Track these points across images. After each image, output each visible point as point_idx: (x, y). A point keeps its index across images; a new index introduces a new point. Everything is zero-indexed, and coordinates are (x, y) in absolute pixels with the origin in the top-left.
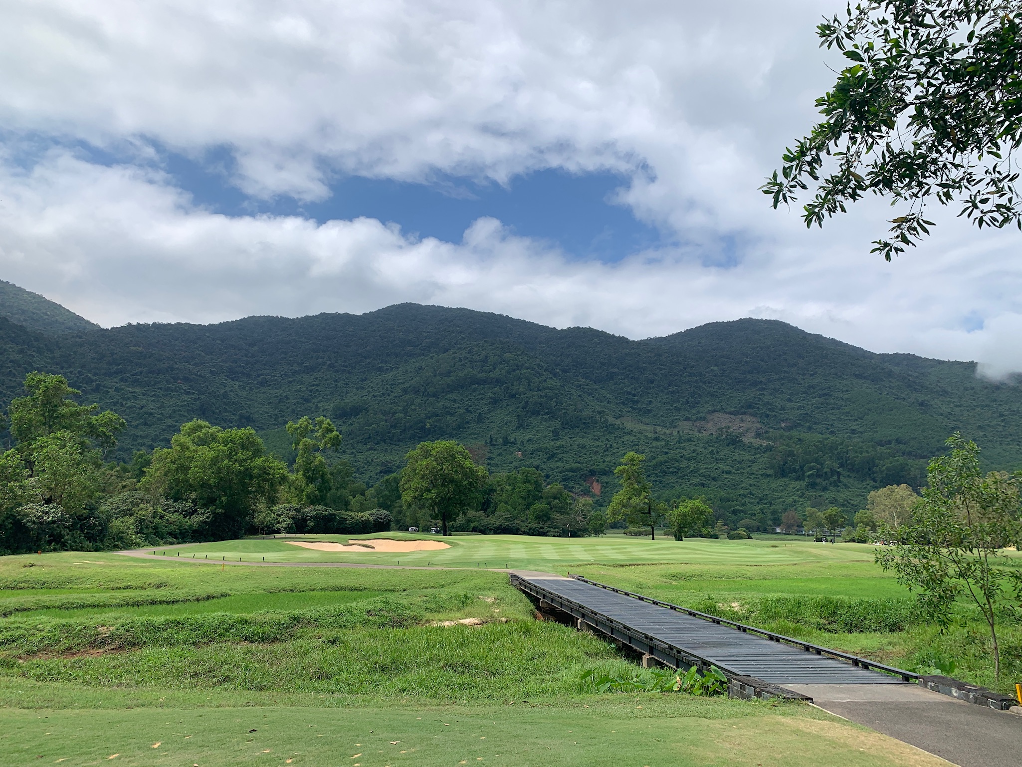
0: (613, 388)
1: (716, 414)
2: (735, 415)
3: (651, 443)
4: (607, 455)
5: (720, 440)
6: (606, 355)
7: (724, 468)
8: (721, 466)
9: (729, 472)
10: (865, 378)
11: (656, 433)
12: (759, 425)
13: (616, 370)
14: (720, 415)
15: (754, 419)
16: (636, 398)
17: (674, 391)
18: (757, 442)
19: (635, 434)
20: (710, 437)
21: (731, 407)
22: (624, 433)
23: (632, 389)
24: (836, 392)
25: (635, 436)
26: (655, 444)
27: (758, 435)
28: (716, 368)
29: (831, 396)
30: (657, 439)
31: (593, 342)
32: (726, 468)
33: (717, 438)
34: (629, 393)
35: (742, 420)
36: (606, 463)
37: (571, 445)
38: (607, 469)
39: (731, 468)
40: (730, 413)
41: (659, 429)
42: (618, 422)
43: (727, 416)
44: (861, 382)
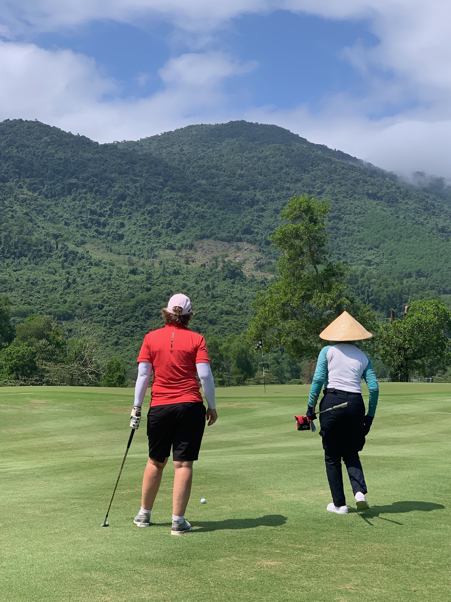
0: (71, 204)
1: (206, 241)
2: (229, 242)
3: (128, 277)
4: (70, 293)
5: (215, 273)
6: (61, 159)
7: (223, 307)
8: (219, 305)
9: (228, 313)
10: (380, 198)
11: (132, 264)
12: (258, 255)
13: (74, 181)
14: (211, 241)
15: (253, 247)
16: (102, 219)
17: (152, 210)
18: (259, 275)
19: (104, 266)
20: (202, 269)
21: (224, 231)
22: (91, 264)
23: (97, 206)
24: (347, 214)
25: (105, 268)
26: (132, 277)
27: (260, 267)
28: (204, 182)
29: (341, 219)
30: (134, 272)
31: (42, 141)
32: (226, 308)
33: (211, 270)
34: (93, 212)
35: (239, 249)
36: (68, 304)
37: (17, 280)
38: (69, 311)
39: (232, 308)
40: (223, 240)
41: (135, 259)
42: (80, 250)
43: (219, 244)
44: (374, 203)
